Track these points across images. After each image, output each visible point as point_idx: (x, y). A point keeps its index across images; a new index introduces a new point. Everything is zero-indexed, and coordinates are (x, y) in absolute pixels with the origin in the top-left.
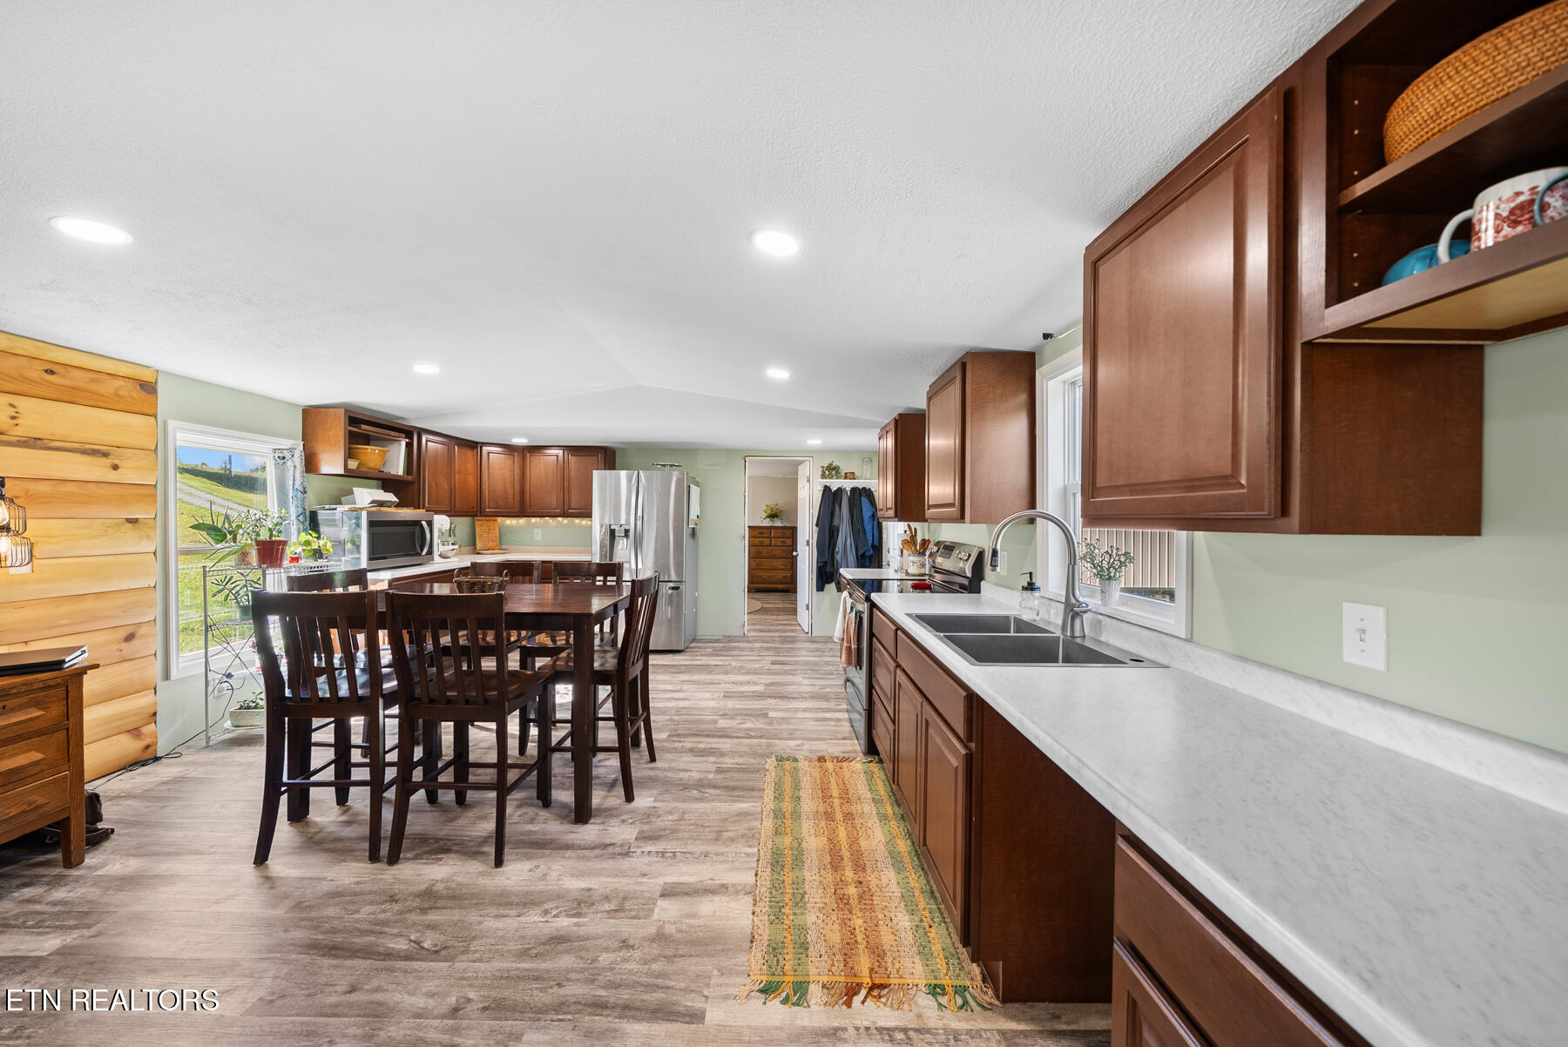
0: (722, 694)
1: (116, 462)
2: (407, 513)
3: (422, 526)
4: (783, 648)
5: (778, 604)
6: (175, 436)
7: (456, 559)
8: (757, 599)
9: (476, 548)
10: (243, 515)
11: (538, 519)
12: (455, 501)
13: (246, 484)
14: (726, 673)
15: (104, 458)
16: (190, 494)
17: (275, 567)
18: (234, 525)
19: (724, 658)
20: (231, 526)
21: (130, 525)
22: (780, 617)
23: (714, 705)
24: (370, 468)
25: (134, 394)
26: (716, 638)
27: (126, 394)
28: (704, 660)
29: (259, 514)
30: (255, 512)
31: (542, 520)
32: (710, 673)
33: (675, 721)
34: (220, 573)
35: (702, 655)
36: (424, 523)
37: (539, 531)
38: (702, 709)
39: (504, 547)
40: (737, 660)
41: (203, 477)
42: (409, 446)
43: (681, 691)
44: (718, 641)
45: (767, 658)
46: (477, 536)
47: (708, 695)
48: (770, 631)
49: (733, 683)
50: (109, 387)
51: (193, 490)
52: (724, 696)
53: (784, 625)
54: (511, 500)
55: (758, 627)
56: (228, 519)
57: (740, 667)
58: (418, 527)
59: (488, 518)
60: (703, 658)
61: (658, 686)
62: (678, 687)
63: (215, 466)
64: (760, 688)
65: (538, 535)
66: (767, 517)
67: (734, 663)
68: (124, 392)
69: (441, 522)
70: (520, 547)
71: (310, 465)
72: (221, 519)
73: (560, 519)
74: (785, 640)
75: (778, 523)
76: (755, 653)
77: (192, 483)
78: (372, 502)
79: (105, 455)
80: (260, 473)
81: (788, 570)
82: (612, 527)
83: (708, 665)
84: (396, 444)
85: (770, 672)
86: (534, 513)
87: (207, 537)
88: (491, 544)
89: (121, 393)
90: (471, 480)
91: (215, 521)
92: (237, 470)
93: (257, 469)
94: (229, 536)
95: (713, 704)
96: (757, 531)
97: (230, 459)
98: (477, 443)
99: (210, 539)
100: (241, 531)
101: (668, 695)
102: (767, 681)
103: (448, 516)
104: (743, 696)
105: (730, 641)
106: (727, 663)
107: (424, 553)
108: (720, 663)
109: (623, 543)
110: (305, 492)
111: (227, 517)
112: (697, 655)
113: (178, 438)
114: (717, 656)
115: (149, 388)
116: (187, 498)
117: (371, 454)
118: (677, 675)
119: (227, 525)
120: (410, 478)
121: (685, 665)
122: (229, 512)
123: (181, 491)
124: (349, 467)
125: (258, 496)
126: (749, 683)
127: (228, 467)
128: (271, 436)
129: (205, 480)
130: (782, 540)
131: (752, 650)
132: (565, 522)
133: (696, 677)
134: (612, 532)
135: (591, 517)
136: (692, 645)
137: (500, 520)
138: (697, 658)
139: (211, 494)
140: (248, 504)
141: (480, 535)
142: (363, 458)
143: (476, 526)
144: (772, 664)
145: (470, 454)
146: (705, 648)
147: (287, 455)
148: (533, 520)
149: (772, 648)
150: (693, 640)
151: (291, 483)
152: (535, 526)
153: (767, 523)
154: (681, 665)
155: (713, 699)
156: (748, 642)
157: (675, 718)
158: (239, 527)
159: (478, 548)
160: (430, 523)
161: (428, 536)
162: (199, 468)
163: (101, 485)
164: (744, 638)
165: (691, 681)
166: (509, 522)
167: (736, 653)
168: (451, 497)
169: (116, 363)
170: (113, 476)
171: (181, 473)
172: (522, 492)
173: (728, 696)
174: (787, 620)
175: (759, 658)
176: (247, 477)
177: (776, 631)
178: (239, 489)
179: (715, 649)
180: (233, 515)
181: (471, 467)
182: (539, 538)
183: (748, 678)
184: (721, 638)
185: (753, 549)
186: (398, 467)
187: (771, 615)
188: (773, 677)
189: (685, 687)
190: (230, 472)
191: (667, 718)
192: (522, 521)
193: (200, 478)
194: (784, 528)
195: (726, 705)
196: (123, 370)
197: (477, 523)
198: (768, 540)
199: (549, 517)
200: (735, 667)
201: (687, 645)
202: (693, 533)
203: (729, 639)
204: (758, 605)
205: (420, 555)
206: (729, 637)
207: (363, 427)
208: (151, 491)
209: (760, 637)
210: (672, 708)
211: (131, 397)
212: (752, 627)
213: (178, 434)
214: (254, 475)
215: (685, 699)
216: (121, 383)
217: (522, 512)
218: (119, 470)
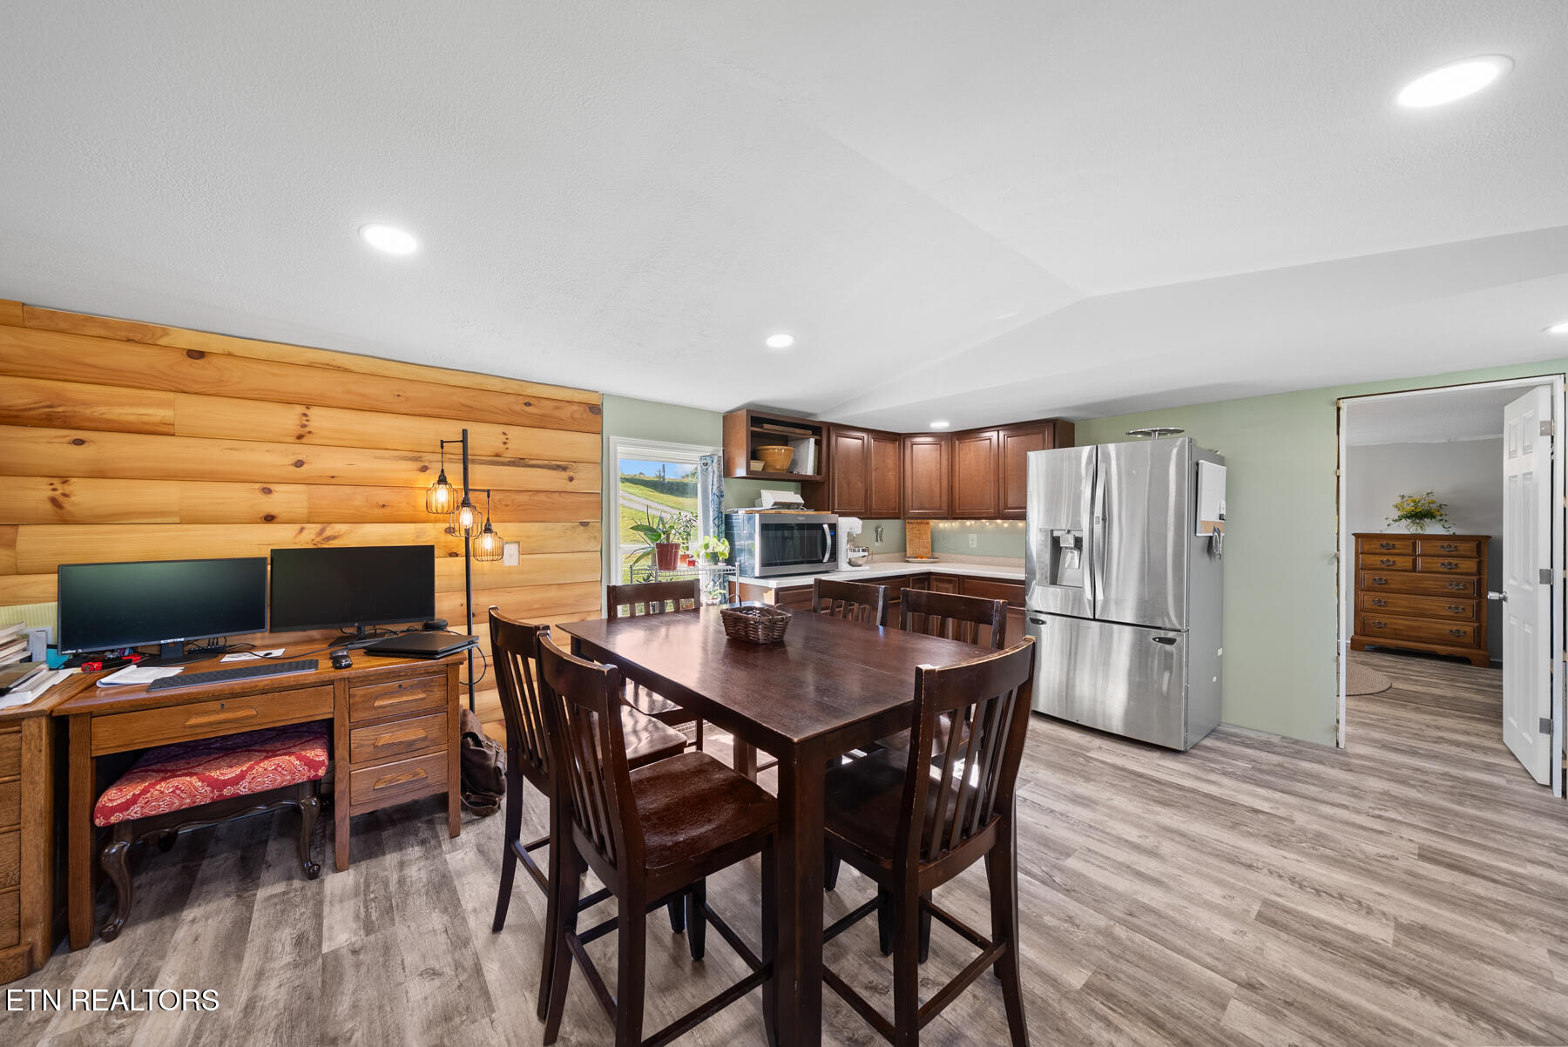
0: (1256, 907)
1: (572, 474)
2: (810, 515)
3: (823, 530)
4: (1457, 814)
5: (1436, 686)
6: (616, 449)
7: (867, 568)
8: (1377, 668)
9: (906, 555)
10: (675, 517)
11: (973, 522)
12: (871, 501)
13: (678, 489)
14: (1277, 840)
15: (563, 472)
16: (630, 500)
17: (668, 569)
18: (667, 526)
19: (1278, 795)
20: (664, 527)
21: (582, 528)
22: (1443, 722)
23: (1228, 937)
24: (778, 470)
25: (585, 416)
26: (1264, 737)
27: (579, 416)
28: (1226, 788)
29: (689, 516)
30: (686, 513)
31: (979, 522)
32: (1234, 826)
33: (1116, 940)
34: (643, 572)
35: (1225, 774)
36: (826, 526)
37: (974, 536)
38: (1195, 934)
39: (936, 555)
40: (1312, 812)
41: (641, 484)
42: (818, 443)
43: (1153, 853)
44: (1266, 746)
45: (1407, 833)
46: (907, 541)
47: (1215, 894)
48: (1413, 752)
49: (1292, 880)
50: (566, 413)
51: (632, 497)
52: (1260, 917)
53: (1458, 744)
54: (937, 499)
55: (1376, 735)
56: (662, 521)
57: (1319, 837)
58: (820, 532)
59: (919, 521)
60: (1225, 781)
61: (1111, 823)
62: (1150, 842)
63: (651, 474)
64: (1382, 934)
65: (973, 541)
66: (1400, 518)
67: (1301, 819)
68: (577, 416)
69: (849, 525)
70: (954, 556)
71: (727, 471)
72: (656, 520)
73: (999, 521)
74: (1464, 791)
75: (1433, 528)
76: (1365, 805)
77: (632, 491)
78: (775, 504)
79: (564, 469)
80: (690, 478)
81: (1466, 619)
82: (1056, 534)
83: (1234, 804)
84: (806, 443)
85: (1415, 886)
86: (963, 514)
87: (644, 537)
88: (921, 551)
89: (575, 416)
90: (891, 477)
91: (651, 522)
92: (670, 477)
93: (687, 476)
94: (663, 536)
95: (1224, 929)
96: (1375, 545)
97: (664, 468)
98: (899, 434)
99: (647, 539)
100: (673, 531)
101: (1123, 855)
102: (1407, 916)
103: (861, 519)
104: (1318, 939)
105: (1297, 754)
106: (1282, 812)
107: (826, 560)
108: (1265, 807)
109: (1072, 558)
110: (722, 496)
111: (661, 519)
112: (1213, 770)
113: (619, 451)
114: (1259, 783)
115: (596, 410)
116: (627, 503)
117: (777, 454)
118: (1158, 808)
119: (661, 526)
120: (819, 478)
121: (1181, 788)
122: (663, 515)
123: (623, 497)
124: (752, 469)
125: (689, 499)
126: (1341, 897)
127: (662, 475)
128: (698, 444)
129: (642, 487)
130: (1446, 561)
131: (1356, 792)
132: (1006, 525)
133: (1198, 828)
134: (1056, 542)
135: (1025, 519)
136: (1208, 742)
137: (932, 522)
138: (1212, 777)
139: (647, 499)
140: (680, 507)
141: (911, 540)
142: (770, 459)
143: (907, 530)
144: (1422, 857)
145: (890, 449)
146: (1235, 757)
147: (709, 461)
148: (968, 523)
149: (1421, 805)
150: (1213, 732)
151: (710, 488)
152: (969, 530)
153: (1405, 528)
154: (1170, 785)
155: (1228, 914)
156: (1349, 768)
157: (1120, 931)
158: (672, 527)
159: (908, 555)
160: (833, 527)
161: (829, 541)
162: (637, 477)
163: (563, 495)
164: (1336, 755)
165: (1183, 835)
166: (943, 525)
167: (1312, 790)
168: (866, 497)
169: (572, 391)
170: (571, 486)
171: (623, 482)
172: (951, 488)
173: (1273, 919)
174: (1467, 733)
175: (1378, 825)
176: (679, 483)
177: (1435, 757)
178: (671, 494)
179: (1257, 766)
180: (667, 517)
181: (891, 462)
182: (975, 546)
183: (1338, 878)
184: (1275, 740)
185: (1365, 574)
186: (808, 468)
187: (1417, 710)
188: (1423, 905)
189: (1167, 847)
190: (664, 480)
191: (1102, 922)
192: (956, 524)
193: (638, 486)
194: (1454, 538)
195: (1260, 950)
196: (578, 397)
197: (908, 526)
198: (1410, 559)
199: (986, 518)
200: (1303, 831)
201: (1193, 739)
202: (1210, 545)
203: (1297, 748)
204: (1379, 681)
205: (821, 562)
206: (1296, 742)
207: (766, 426)
208: (597, 498)
209: (1383, 762)
210: (1121, 896)
211: (583, 419)
212: (1361, 731)
213: (619, 448)
214: (685, 481)
215: (1155, 882)
216: (575, 408)
217: (952, 514)
218: (574, 482)
